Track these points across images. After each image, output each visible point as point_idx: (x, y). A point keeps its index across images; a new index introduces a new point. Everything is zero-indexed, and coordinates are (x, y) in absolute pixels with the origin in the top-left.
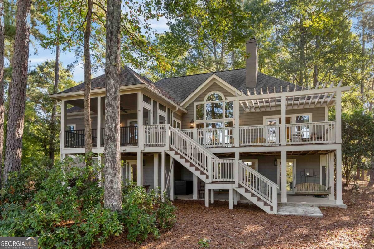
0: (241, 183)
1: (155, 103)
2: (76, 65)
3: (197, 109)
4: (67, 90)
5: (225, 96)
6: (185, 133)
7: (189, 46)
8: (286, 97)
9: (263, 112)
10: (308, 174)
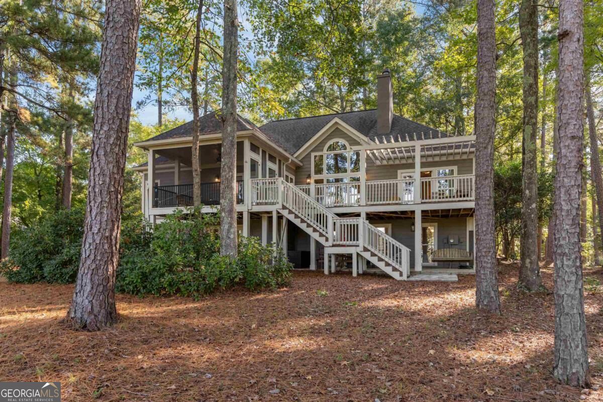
0: (366, 246)
1: (264, 152)
2: (148, 101)
3: (315, 161)
4: (156, 137)
5: (351, 145)
6: (301, 189)
7: (304, 76)
8: (421, 146)
9: (398, 165)
10: (452, 241)
